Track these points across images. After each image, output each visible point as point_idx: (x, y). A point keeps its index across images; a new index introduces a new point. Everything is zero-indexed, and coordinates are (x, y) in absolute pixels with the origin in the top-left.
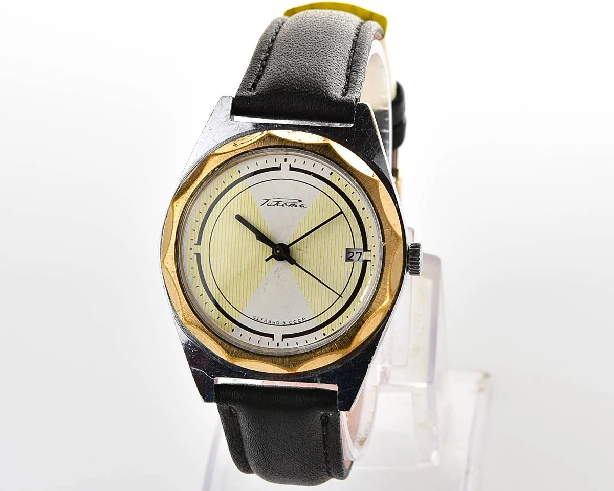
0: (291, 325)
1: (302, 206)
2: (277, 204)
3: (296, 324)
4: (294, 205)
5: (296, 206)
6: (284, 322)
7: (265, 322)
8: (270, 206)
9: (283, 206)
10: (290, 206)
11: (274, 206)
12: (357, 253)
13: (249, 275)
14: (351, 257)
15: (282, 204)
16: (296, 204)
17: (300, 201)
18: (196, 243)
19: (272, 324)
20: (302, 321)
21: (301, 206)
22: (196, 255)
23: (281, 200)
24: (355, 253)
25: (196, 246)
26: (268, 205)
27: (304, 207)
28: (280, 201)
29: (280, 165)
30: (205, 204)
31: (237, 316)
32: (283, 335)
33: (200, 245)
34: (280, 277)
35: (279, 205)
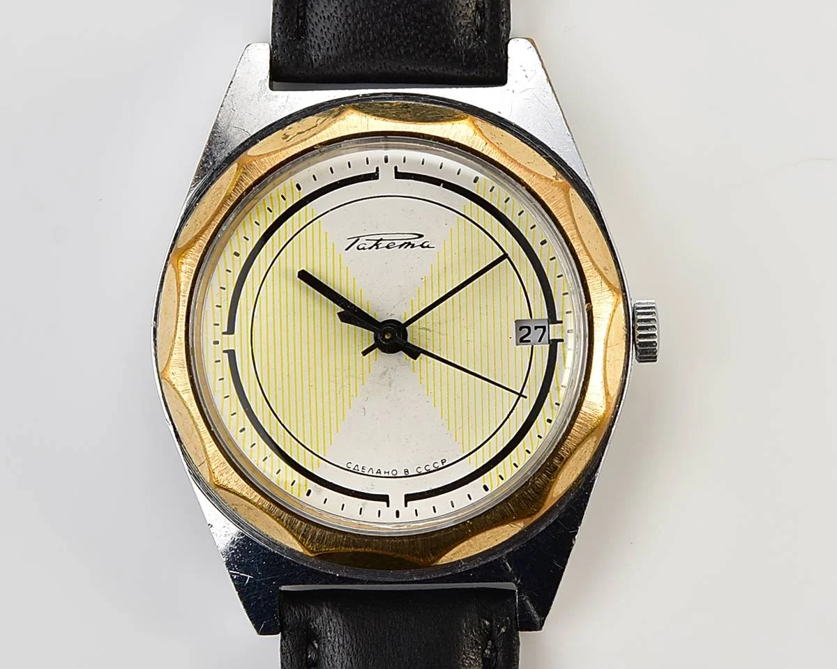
0: (420, 474)
1: (425, 245)
2: (376, 244)
3: (428, 472)
4: (409, 243)
5: (413, 246)
6: (406, 471)
7: (370, 473)
8: (364, 249)
9: (387, 247)
10: (401, 246)
11: (370, 248)
12: (536, 328)
13: (333, 385)
14: (526, 336)
15: (384, 244)
16: (412, 241)
17: (421, 236)
18: (225, 330)
19: (383, 475)
20: (441, 466)
21: (422, 246)
22: (226, 354)
23: (384, 237)
24: (532, 329)
25: (226, 336)
26: (358, 248)
27: (428, 247)
28: (381, 240)
29: (377, 169)
30: (237, 254)
31: (315, 464)
32: (406, 496)
33: (233, 333)
34: (392, 385)
35: (380, 246)
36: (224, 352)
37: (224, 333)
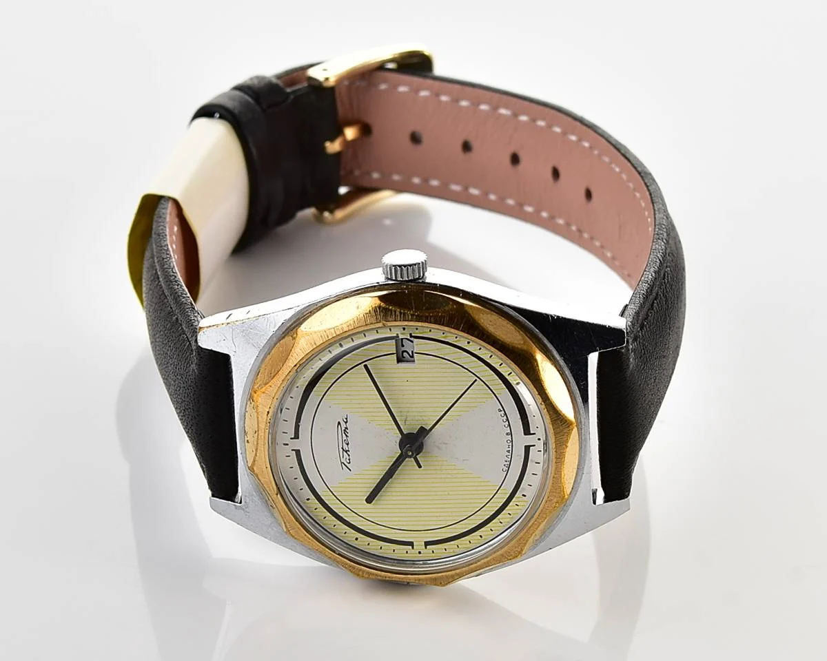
0: (509, 425)
1: (345, 420)
2: (346, 452)
3: (508, 420)
4: (345, 430)
5: (346, 428)
6: (507, 434)
7: (510, 457)
8: (349, 460)
9: (348, 444)
10: (347, 436)
11: (349, 455)
12: (403, 346)
13: (447, 480)
14: (409, 355)
15: (345, 446)
16: (343, 429)
17: (339, 423)
18: (410, 547)
19: (510, 449)
20: (503, 412)
21: (346, 423)
22: (428, 547)
23: (341, 447)
24: (403, 349)
25: (415, 547)
26: (349, 463)
27: (346, 419)
28: (342, 448)
29: (293, 450)
30: (357, 539)
31: (504, 491)
32: (525, 434)
33: (412, 543)
34: (447, 442)
35: (347, 449)
36: (426, 548)
37: (413, 548)
